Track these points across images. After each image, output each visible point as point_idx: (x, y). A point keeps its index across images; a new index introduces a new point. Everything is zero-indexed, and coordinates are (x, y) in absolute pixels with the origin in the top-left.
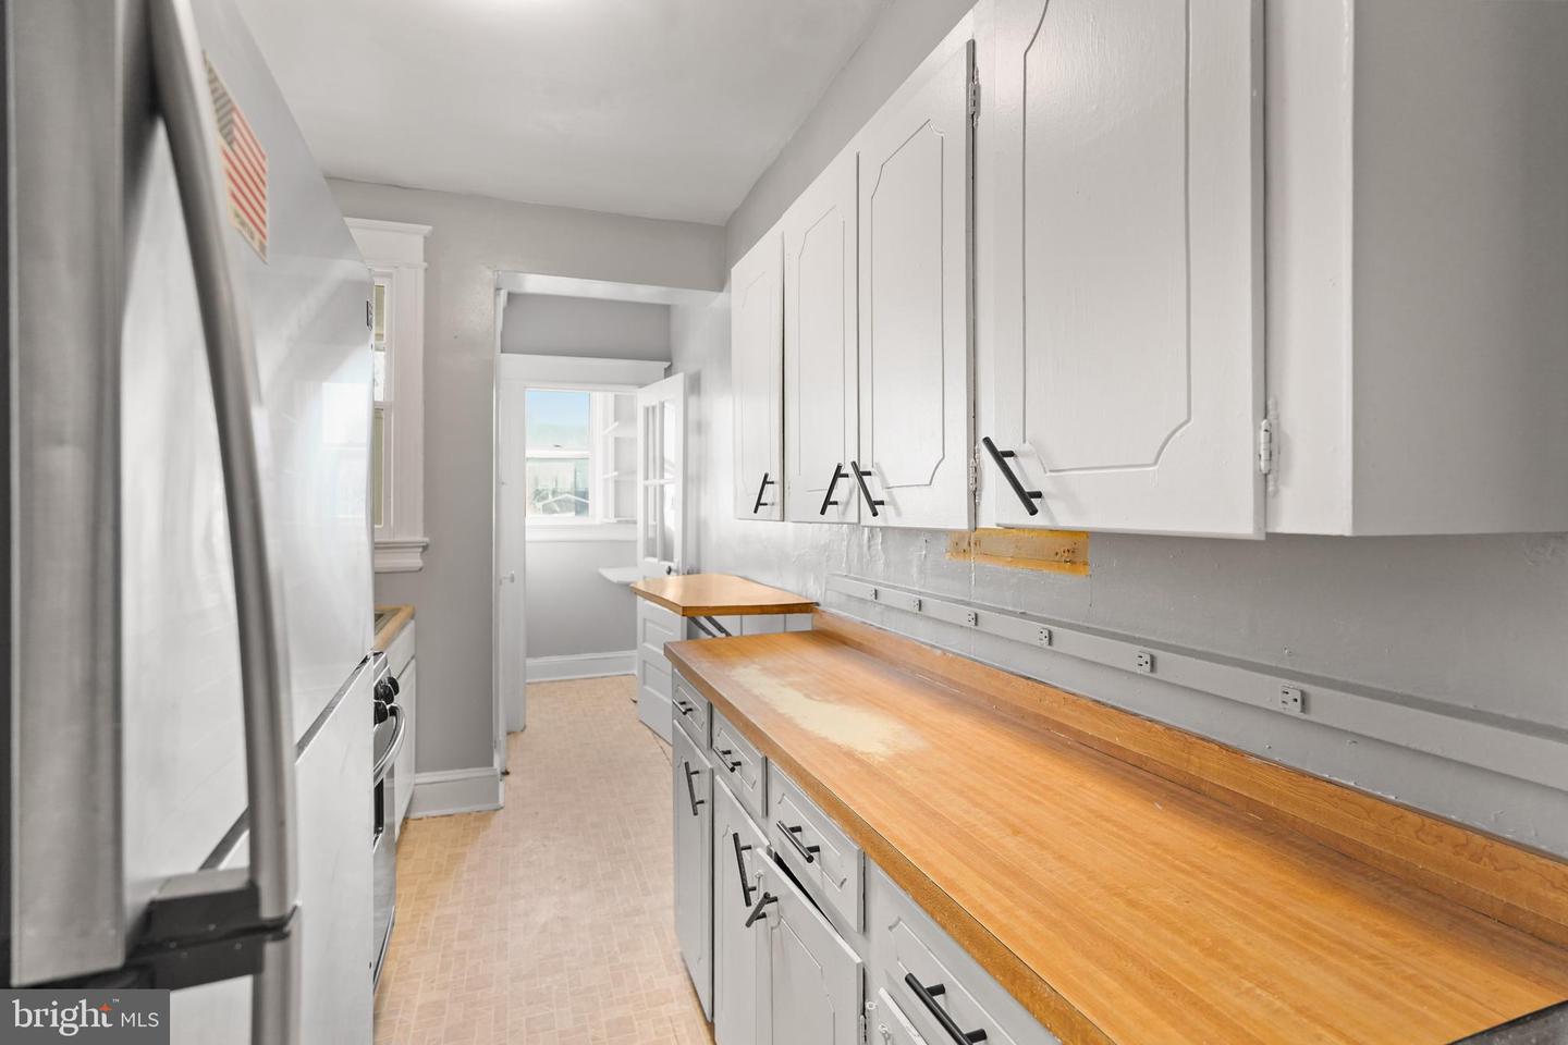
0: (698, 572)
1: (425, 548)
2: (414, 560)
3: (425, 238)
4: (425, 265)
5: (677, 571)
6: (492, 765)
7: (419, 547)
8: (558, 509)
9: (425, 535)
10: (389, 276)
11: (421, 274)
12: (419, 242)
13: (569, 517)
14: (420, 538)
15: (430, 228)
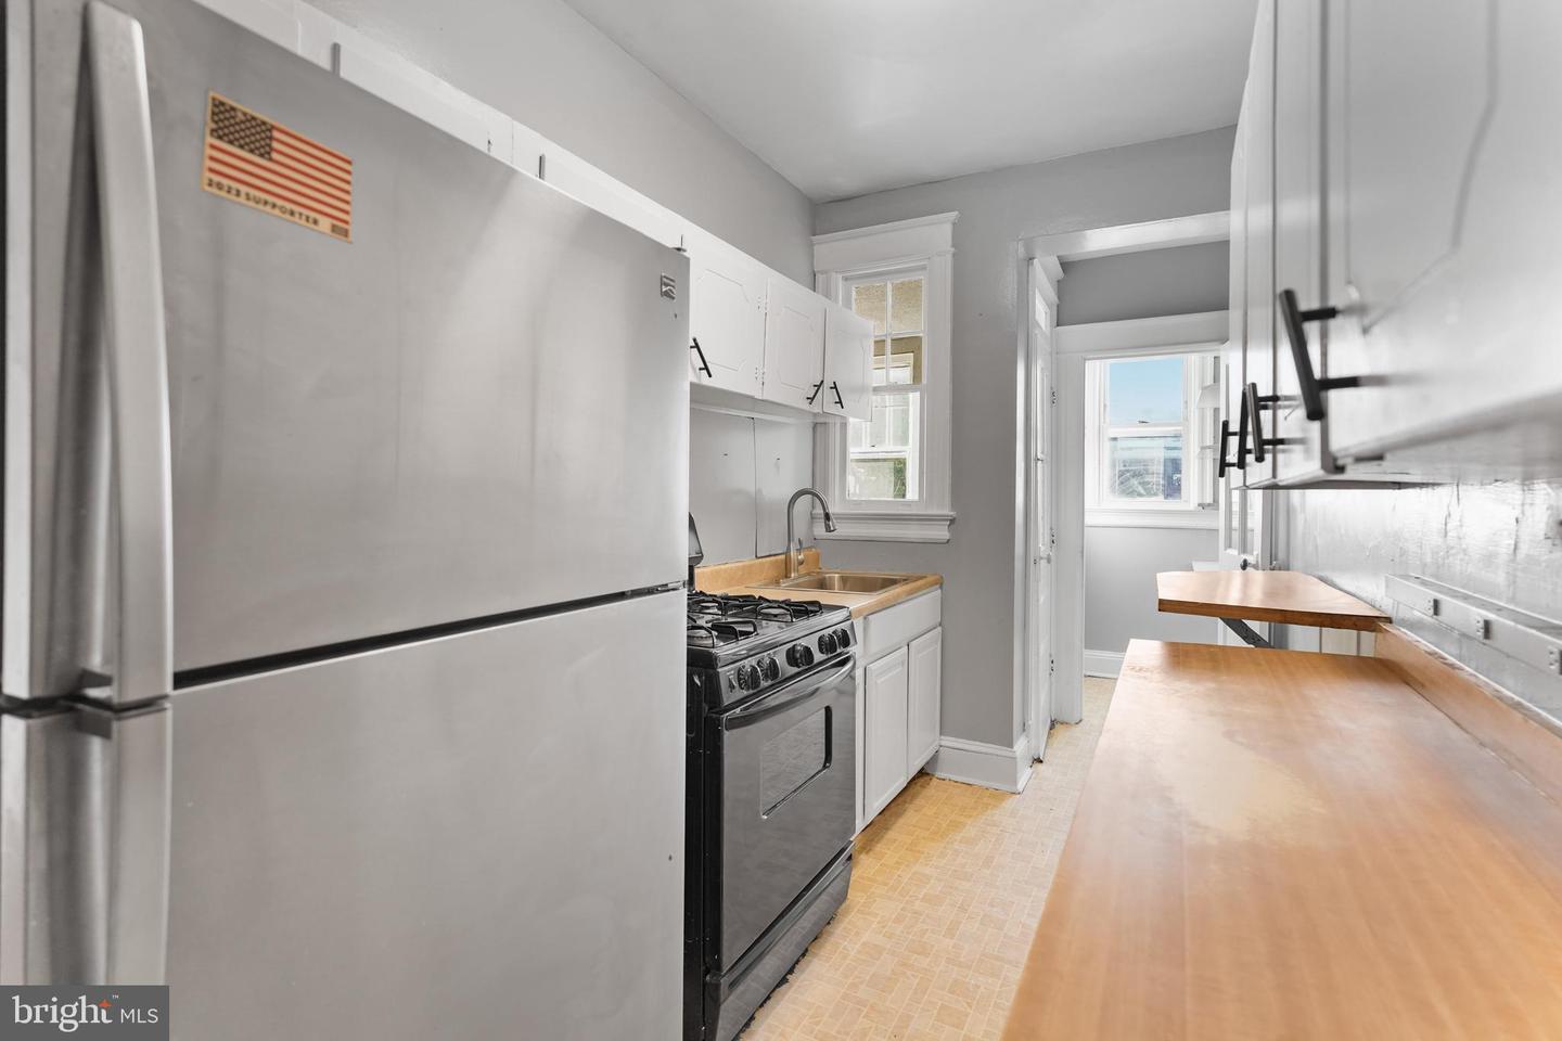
0: (1288, 569)
1: (952, 521)
2: (941, 533)
3: (954, 224)
4: (953, 249)
5: (1256, 567)
6: (1012, 747)
7: (947, 520)
8: (1142, 492)
9: (953, 507)
10: (923, 268)
11: (949, 257)
12: (947, 229)
13: (1159, 502)
14: (947, 511)
15: (957, 213)
